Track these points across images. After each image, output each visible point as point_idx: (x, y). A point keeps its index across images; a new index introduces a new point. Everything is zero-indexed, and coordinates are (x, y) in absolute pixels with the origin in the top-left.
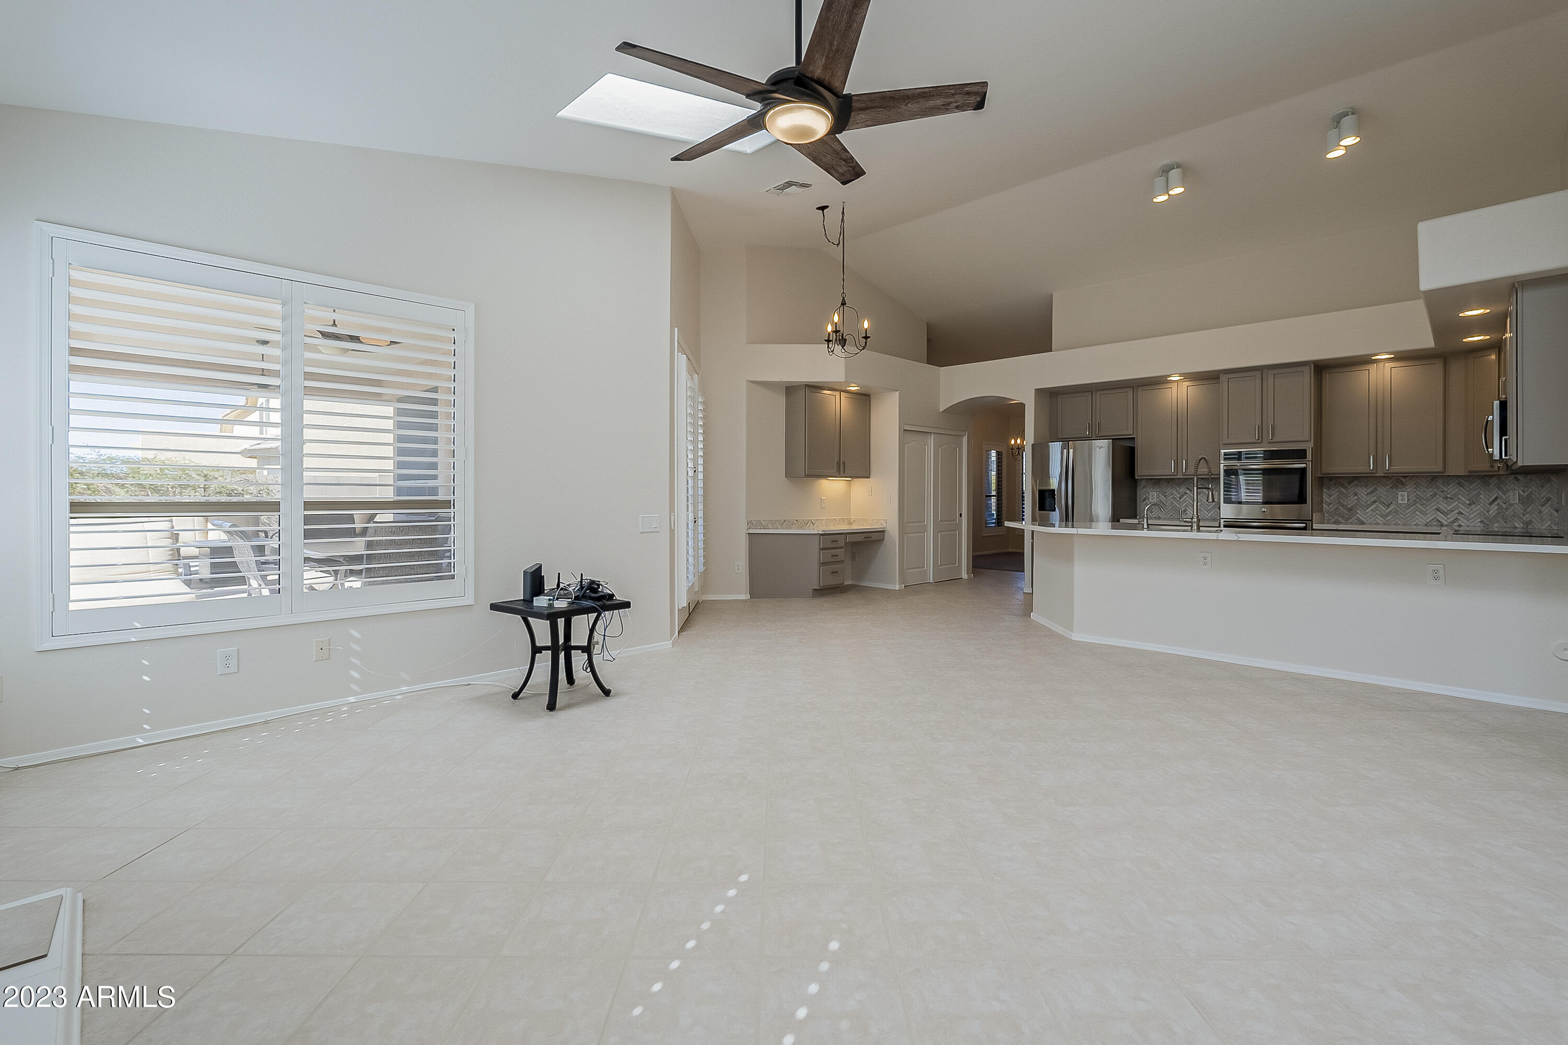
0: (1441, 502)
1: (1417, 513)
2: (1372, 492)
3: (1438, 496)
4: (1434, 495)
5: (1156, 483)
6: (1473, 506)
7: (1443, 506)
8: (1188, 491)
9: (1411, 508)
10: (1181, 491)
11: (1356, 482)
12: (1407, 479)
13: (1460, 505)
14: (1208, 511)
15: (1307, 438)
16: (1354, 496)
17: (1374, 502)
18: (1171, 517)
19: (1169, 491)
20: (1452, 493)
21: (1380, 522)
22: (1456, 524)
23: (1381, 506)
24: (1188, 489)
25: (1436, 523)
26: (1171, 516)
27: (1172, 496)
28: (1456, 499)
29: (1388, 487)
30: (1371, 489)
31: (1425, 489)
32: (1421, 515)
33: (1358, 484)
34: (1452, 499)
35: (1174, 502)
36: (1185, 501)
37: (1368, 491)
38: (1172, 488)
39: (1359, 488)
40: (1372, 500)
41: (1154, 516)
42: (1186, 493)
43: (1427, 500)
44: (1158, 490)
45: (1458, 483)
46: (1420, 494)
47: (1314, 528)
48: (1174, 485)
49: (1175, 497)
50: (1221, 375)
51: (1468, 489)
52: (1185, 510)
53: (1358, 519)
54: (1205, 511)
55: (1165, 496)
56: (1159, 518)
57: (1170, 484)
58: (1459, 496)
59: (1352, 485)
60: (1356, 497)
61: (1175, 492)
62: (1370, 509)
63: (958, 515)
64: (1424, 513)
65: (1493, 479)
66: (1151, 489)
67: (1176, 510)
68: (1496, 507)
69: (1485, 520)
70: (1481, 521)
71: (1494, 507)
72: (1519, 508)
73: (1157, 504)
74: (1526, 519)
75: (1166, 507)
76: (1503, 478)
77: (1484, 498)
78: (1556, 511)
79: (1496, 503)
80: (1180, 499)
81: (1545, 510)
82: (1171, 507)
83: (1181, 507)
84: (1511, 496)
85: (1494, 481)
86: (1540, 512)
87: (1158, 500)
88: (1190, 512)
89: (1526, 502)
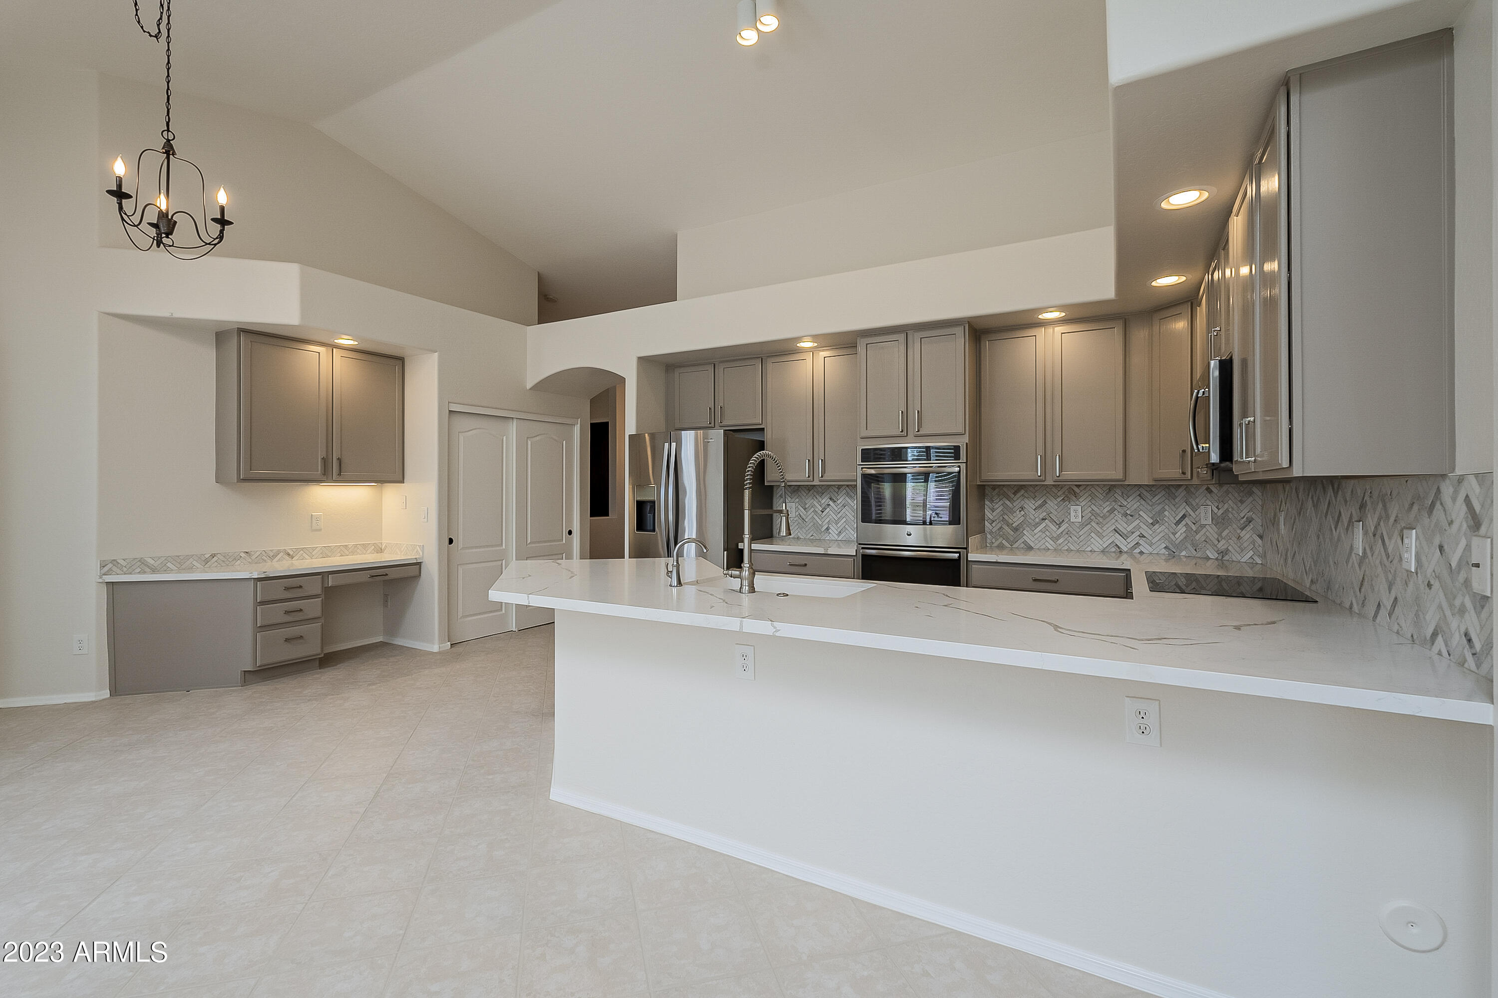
0: (1120, 521)
1: (1093, 534)
2: (1041, 506)
3: (1116, 512)
4: (1112, 511)
5: (794, 491)
6: (1157, 526)
7: (1122, 526)
8: (831, 503)
9: (1086, 529)
10: (823, 502)
11: (1022, 492)
12: (1081, 488)
13: (1141, 524)
15: (961, 430)
16: (1020, 511)
17: (1043, 519)
18: (812, 538)
19: (809, 502)
20: (1133, 509)
21: (1050, 547)
22: (1137, 551)
23: (1050, 525)
25: (1113, 550)
26: (812, 536)
27: (813, 509)
28: (1137, 516)
29: (1059, 499)
30: (1040, 502)
31: (1101, 502)
32: (1097, 538)
33: (1026, 495)
34: (1131, 516)
35: (815, 516)
36: (828, 515)
37: (1037, 505)
38: (813, 498)
39: (1026, 501)
40: (1041, 517)
42: (829, 505)
43: (1104, 517)
44: (797, 500)
45: (1139, 495)
46: (1095, 509)
48: (815, 494)
49: (817, 510)
50: (858, 338)
51: (1150, 503)
52: (828, 529)
53: (1025, 542)
54: (849, 529)
55: (805, 509)
56: (798, 538)
57: (811, 492)
58: (1141, 513)
59: (1018, 495)
60: (1023, 513)
61: (817, 503)
63: (565, 533)
64: (1100, 536)
65: (1181, 490)
66: (790, 499)
67: (817, 527)
68: (1184, 529)
69: (1171, 547)
70: (1165, 548)
71: (1182, 529)
72: (1211, 532)
73: (795, 519)
74: (1222, 545)
75: (807, 524)
76: (1192, 490)
77: (1170, 516)
78: (1261, 537)
79: (1184, 523)
80: (823, 512)
81: (1246, 534)
82: (812, 524)
83: (824, 523)
84: (1203, 515)
85: (1181, 493)
86: (1239, 538)
87: (797, 513)
88: (834, 531)
89: (1220, 521)
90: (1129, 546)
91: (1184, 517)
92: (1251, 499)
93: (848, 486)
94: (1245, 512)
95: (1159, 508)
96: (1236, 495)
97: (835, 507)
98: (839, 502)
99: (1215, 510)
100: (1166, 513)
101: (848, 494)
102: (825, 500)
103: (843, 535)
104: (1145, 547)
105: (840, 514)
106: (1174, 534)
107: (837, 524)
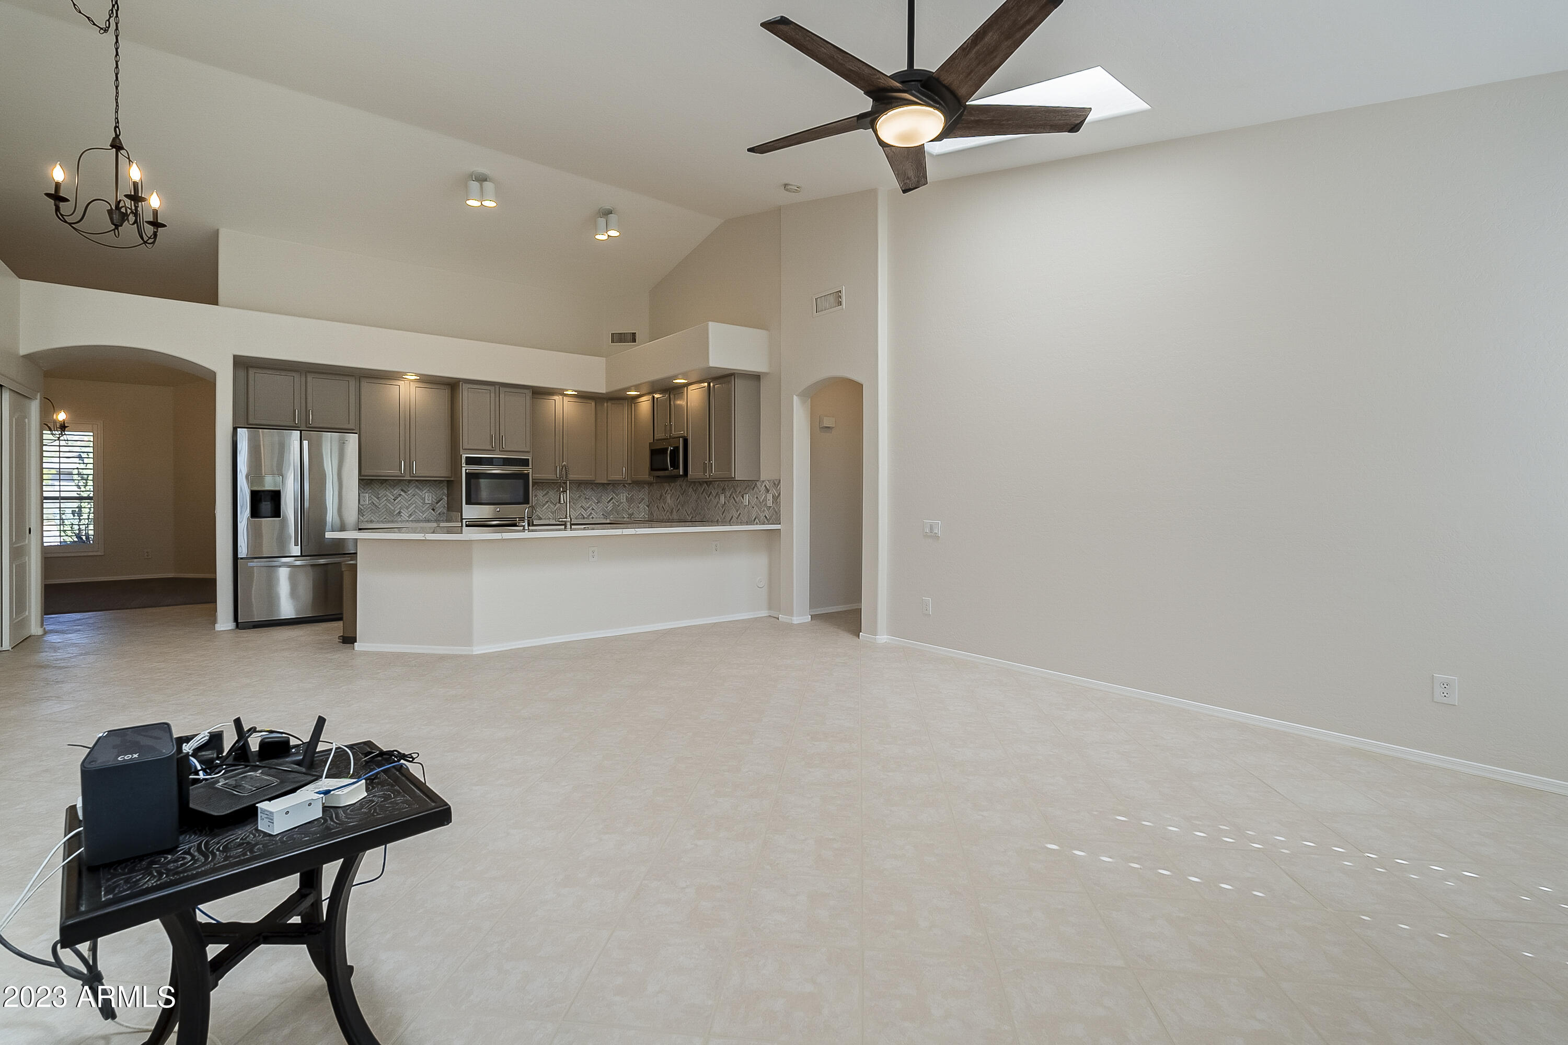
0: (583, 501)
2: (546, 494)
3: (582, 497)
4: (579, 497)
5: (367, 485)
6: (599, 504)
7: (585, 504)
8: (402, 493)
11: (536, 486)
13: (593, 503)
14: (423, 512)
15: (528, 450)
17: (547, 502)
18: (385, 520)
19: (382, 493)
21: (551, 517)
22: (591, 517)
23: (550, 505)
24: (402, 490)
25: (581, 517)
26: (385, 518)
27: (385, 498)
29: (555, 491)
30: (545, 492)
35: (388, 504)
36: (399, 503)
37: (544, 494)
38: (386, 490)
39: (538, 491)
40: (546, 500)
41: (365, 520)
42: (401, 495)
43: (576, 500)
44: (371, 491)
45: (592, 488)
46: (572, 495)
47: (534, 523)
48: (387, 486)
49: (391, 499)
50: (461, 383)
52: (400, 513)
53: (538, 515)
54: (419, 512)
55: (378, 498)
56: (371, 521)
57: (384, 485)
58: (593, 497)
61: (390, 494)
62: (545, 507)
63: (27, 531)
64: (575, 510)
65: (610, 486)
66: (363, 490)
67: (391, 513)
68: (612, 505)
69: (605, 514)
70: (603, 514)
71: (611, 505)
72: (625, 505)
73: (369, 506)
74: (630, 511)
75: (380, 510)
76: (616, 486)
77: (605, 499)
78: (648, 506)
79: (612, 502)
80: (395, 500)
81: (641, 506)
82: (385, 509)
83: (396, 509)
84: (622, 497)
85: (610, 487)
86: (638, 507)
87: (370, 502)
88: (405, 515)
89: (630, 500)
90: (588, 515)
91: (612, 499)
92: (643, 490)
93: (417, 480)
94: (641, 495)
95: (600, 495)
96: (637, 488)
97: (406, 496)
98: (409, 493)
99: (628, 495)
100: (603, 497)
101: (417, 487)
102: (396, 492)
103: (412, 517)
104: (594, 515)
105: (411, 502)
106: (607, 508)
107: (407, 508)
